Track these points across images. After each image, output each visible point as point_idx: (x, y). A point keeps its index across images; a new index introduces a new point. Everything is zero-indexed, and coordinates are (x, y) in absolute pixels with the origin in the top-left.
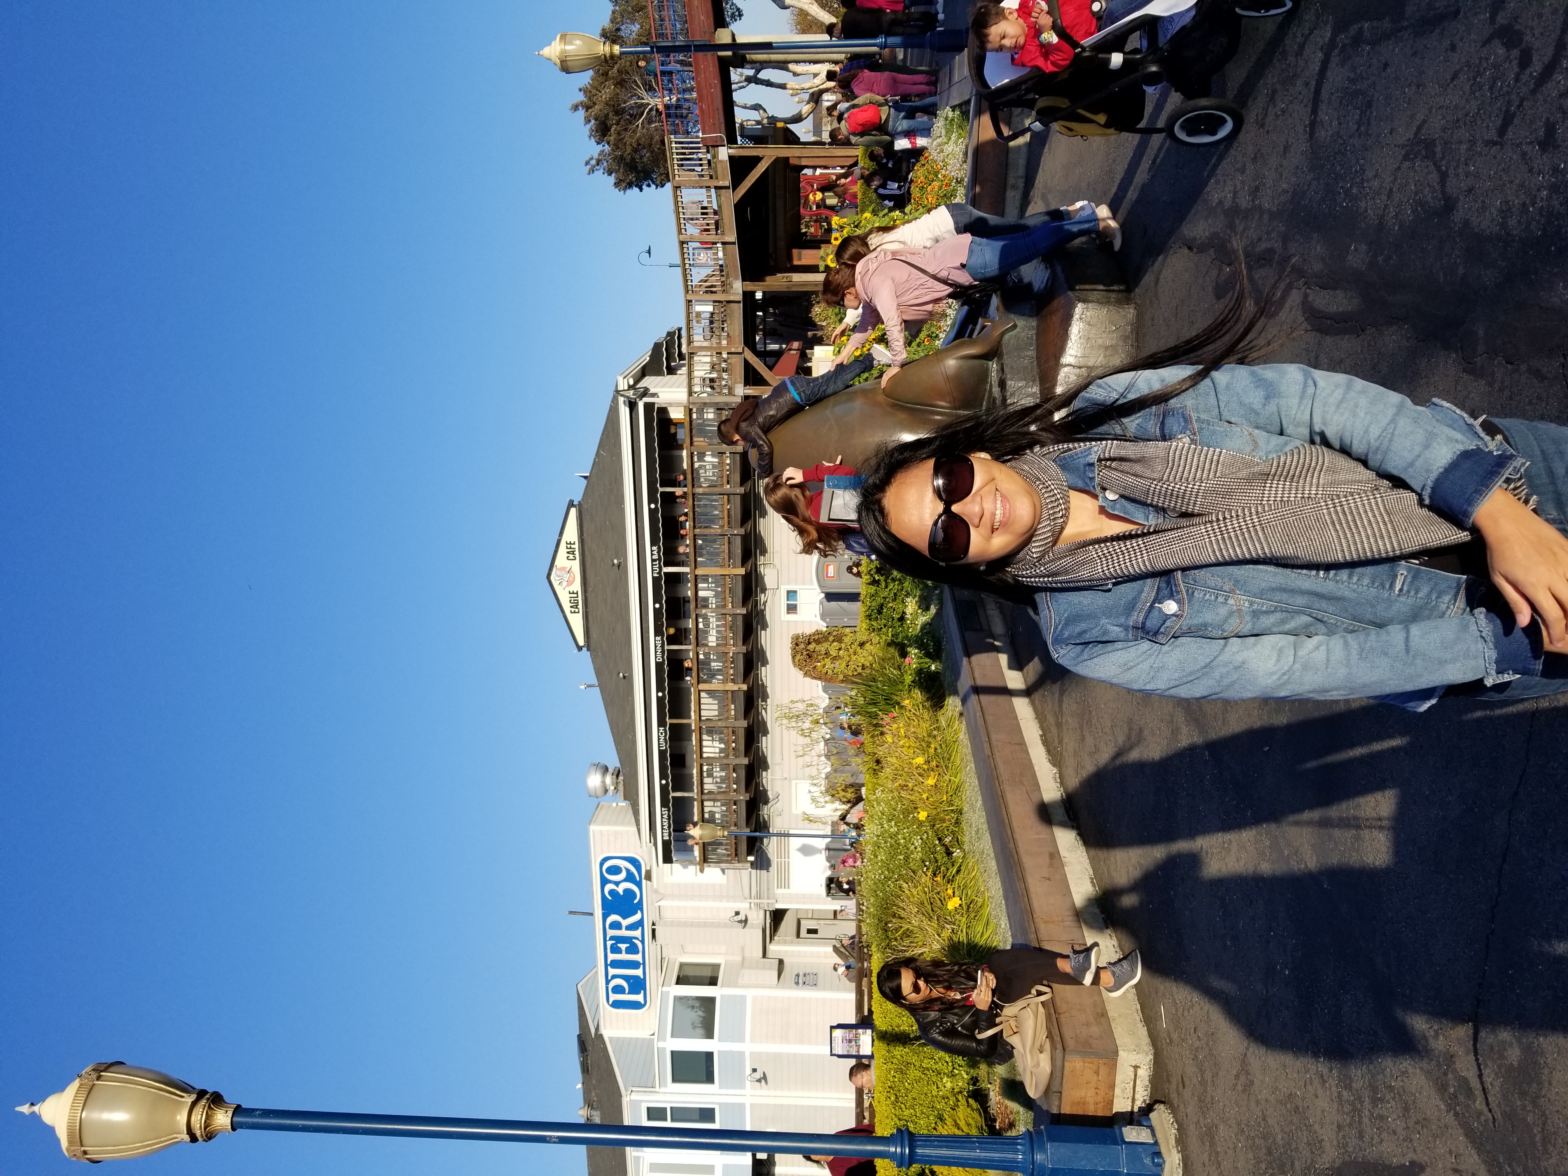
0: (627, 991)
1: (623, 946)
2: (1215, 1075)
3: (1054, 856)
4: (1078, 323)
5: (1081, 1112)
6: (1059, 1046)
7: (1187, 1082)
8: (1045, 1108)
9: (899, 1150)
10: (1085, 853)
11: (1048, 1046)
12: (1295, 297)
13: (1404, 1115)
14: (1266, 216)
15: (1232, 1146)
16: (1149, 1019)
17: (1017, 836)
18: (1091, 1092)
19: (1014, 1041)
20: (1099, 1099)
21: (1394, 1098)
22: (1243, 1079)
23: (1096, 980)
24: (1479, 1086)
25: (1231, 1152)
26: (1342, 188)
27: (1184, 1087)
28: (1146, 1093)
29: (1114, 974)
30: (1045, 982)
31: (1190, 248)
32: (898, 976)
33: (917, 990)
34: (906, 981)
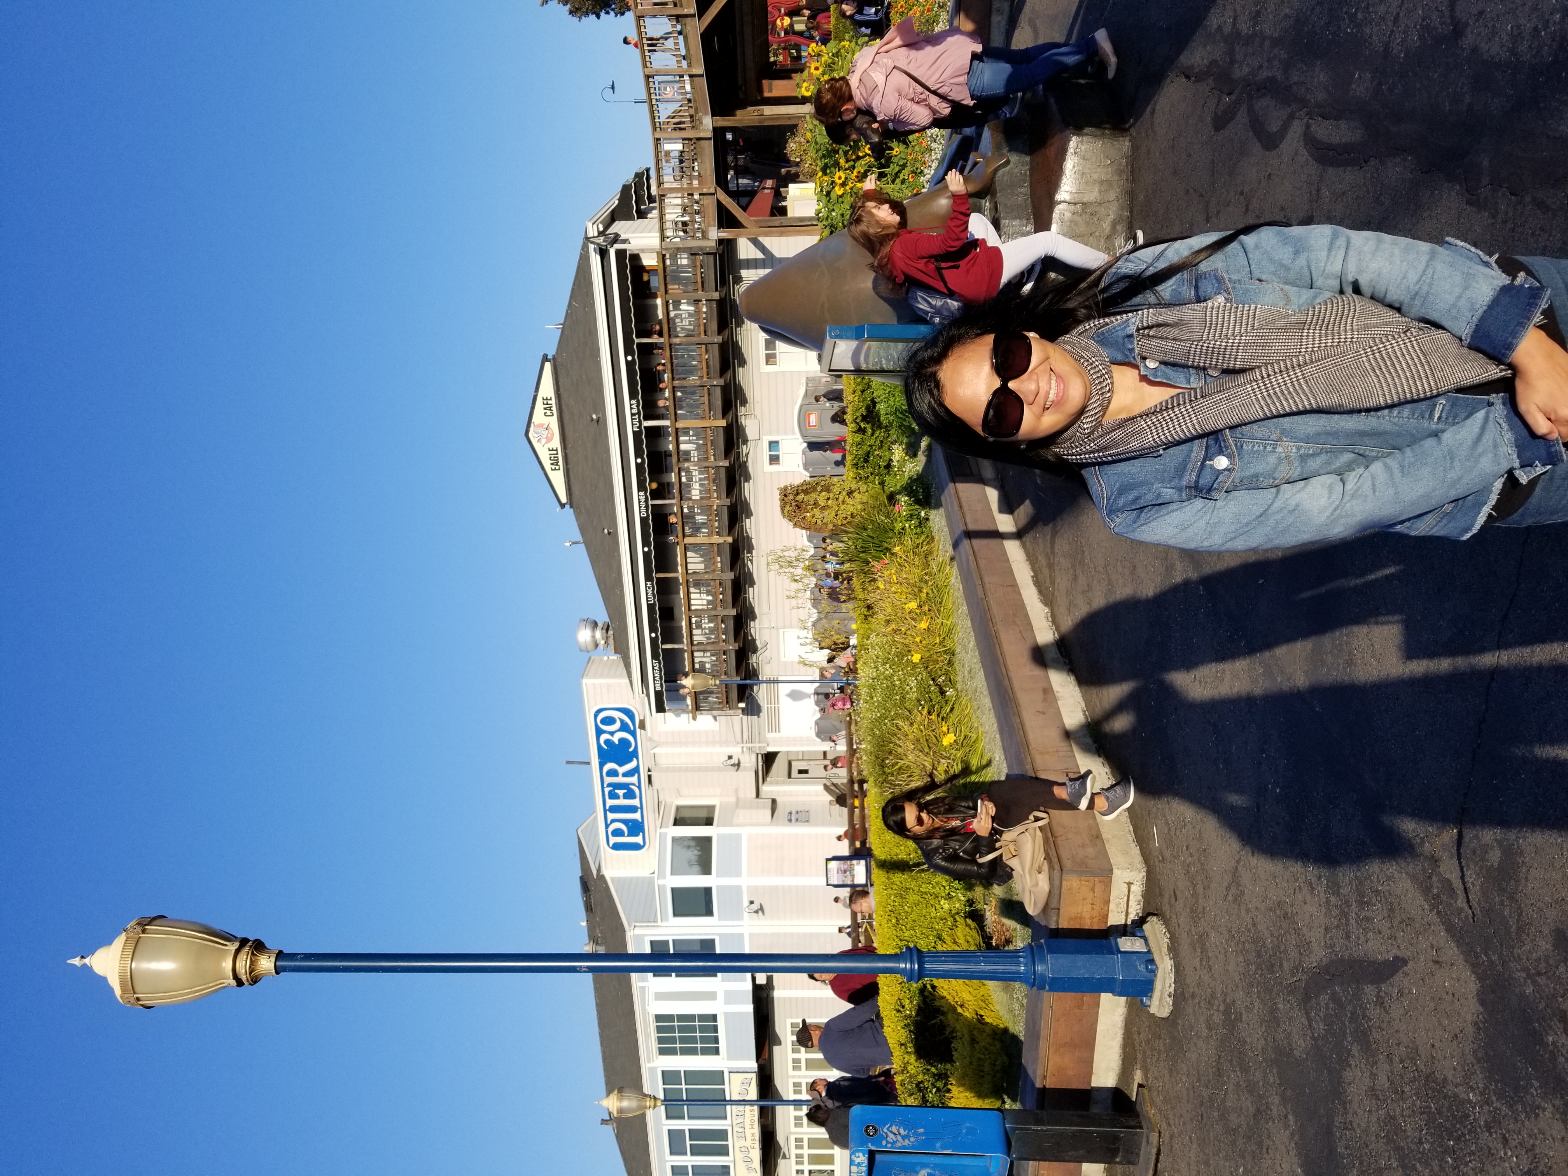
0: (626, 834)
1: (621, 792)
2: (1206, 888)
3: (1048, 691)
4: (1072, 157)
5: (1078, 927)
6: (1057, 867)
7: (1179, 896)
8: (1043, 923)
9: (908, 966)
10: (1077, 688)
11: (1046, 867)
12: (1296, 129)
13: (1389, 916)
14: (1267, 42)
15: (1223, 951)
16: (1142, 839)
17: (1011, 674)
18: (1087, 908)
19: (1013, 863)
20: (1095, 913)
21: (1380, 901)
22: (1233, 890)
23: (1091, 806)
24: (1461, 886)
25: (1221, 957)
26: (1346, 13)
27: (1176, 899)
28: (1139, 907)
29: (1107, 798)
30: (1042, 809)
31: (1188, 77)
32: (903, 809)
33: (920, 821)
34: (910, 814)
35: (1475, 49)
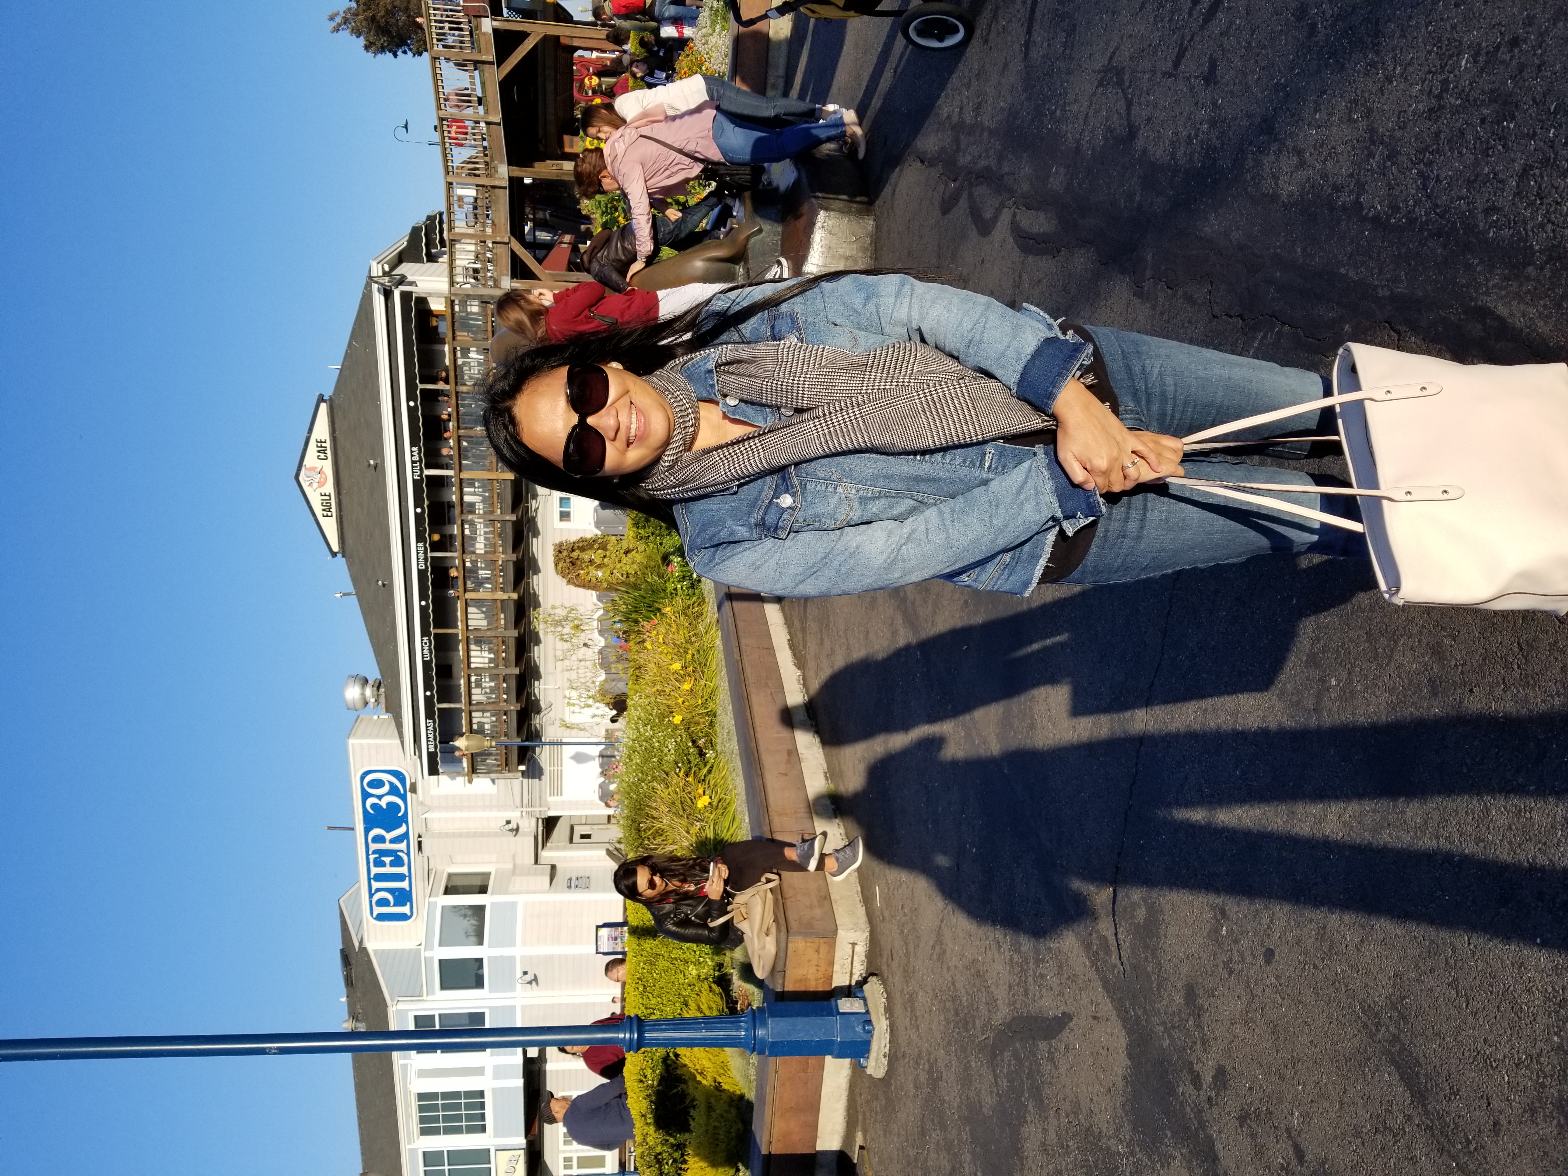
0: (392, 904)
1: (387, 860)
2: (917, 947)
3: (793, 753)
4: (820, 231)
5: (803, 989)
6: (784, 928)
7: (895, 955)
8: (771, 987)
9: (628, 1036)
10: (821, 750)
11: (773, 930)
12: (1006, 217)
13: (1059, 973)
14: (985, 134)
15: (928, 1010)
16: (867, 899)
17: (758, 736)
18: (813, 970)
19: (743, 926)
20: (820, 975)
21: (1052, 958)
22: (938, 948)
23: (821, 866)
24: (1115, 944)
25: (927, 1016)
26: (1048, 110)
27: (892, 959)
28: (862, 967)
29: (837, 859)
30: (775, 871)
31: (922, 162)
32: (634, 873)
33: (652, 885)
34: (642, 878)
35: (1145, 151)
